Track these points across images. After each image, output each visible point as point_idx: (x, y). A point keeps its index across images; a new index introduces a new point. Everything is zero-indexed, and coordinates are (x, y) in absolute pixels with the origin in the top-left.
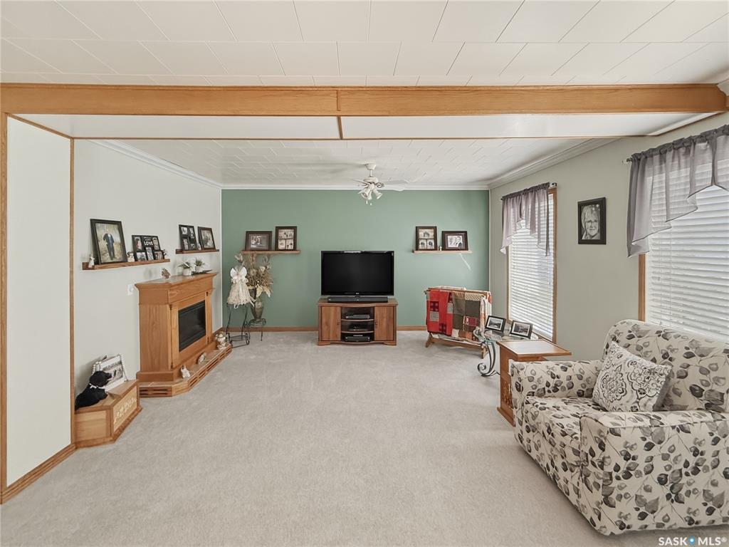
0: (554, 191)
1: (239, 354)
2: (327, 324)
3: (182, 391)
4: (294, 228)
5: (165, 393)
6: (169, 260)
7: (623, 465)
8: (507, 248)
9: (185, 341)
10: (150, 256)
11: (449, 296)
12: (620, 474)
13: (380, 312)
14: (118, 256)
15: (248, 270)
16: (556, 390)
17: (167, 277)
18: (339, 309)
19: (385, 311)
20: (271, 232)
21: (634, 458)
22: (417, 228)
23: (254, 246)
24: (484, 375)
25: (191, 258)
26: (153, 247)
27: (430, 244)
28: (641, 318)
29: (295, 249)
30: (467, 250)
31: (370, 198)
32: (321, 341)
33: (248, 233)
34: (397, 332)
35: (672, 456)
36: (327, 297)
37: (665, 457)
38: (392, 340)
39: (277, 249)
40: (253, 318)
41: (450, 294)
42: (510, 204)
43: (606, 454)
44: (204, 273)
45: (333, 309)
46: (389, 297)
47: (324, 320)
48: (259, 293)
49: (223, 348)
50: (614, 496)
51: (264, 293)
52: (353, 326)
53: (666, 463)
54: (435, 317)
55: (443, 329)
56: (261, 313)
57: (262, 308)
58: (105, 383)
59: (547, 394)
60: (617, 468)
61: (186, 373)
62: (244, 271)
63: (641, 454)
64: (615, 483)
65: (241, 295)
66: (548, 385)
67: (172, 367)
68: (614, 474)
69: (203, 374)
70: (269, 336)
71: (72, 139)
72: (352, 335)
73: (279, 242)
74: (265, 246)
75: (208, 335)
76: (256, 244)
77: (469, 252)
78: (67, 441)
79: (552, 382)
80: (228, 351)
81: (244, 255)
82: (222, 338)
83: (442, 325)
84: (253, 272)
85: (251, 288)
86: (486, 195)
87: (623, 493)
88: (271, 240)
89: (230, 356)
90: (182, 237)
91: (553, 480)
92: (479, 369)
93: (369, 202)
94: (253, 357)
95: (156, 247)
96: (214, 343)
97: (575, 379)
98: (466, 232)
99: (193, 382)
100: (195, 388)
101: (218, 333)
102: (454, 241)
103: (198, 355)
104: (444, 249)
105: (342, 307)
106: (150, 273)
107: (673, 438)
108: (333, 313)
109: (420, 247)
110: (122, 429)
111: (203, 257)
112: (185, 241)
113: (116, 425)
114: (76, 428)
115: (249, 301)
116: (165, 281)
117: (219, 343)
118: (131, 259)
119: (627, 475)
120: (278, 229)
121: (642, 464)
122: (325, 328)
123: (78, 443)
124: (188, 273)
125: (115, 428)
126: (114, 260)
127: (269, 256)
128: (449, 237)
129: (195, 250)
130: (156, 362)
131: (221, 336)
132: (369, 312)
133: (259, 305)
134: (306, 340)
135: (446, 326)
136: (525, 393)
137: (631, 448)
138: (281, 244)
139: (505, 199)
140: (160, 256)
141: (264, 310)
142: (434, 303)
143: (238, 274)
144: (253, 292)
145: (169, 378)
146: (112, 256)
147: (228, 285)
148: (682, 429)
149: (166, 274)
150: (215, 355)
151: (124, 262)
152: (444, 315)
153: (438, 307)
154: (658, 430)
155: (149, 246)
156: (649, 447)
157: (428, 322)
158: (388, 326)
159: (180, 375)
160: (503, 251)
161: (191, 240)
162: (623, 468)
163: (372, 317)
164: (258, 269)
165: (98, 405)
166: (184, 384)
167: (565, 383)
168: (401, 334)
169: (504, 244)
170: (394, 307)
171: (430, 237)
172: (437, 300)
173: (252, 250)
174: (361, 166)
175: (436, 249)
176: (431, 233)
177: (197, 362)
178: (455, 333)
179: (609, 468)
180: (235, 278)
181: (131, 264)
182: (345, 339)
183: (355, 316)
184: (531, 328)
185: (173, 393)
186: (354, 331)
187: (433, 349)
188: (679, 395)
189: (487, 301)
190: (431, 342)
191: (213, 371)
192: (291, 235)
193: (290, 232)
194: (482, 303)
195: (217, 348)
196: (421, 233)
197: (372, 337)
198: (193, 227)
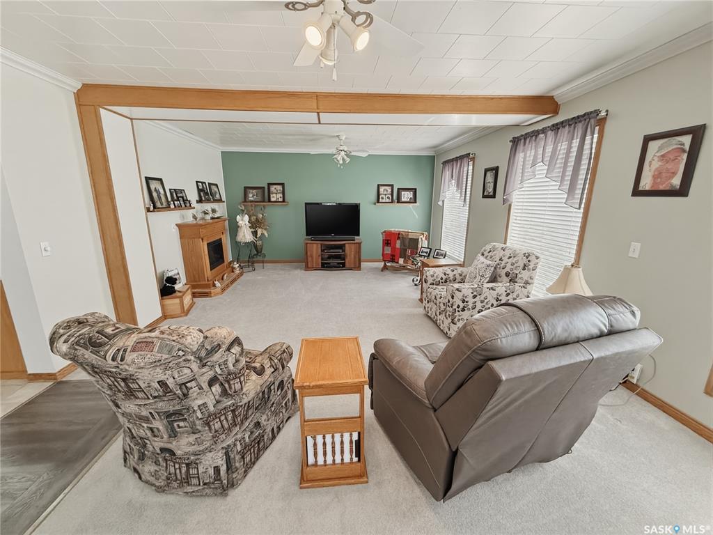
0: (473, 159)
1: (248, 276)
2: (312, 256)
3: (218, 294)
4: (282, 184)
5: (206, 295)
6: (194, 208)
7: (462, 305)
8: (443, 201)
9: (213, 265)
10: (183, 206)
11: (398, 236)
12: (460, 309)
13: (350, 249)
14: (165, 204)
15: (250, 217)
16: (446, 281)
17: (196, 219)
18: (319, 246)
19: (353, 246)
20: (264, 187)
21: (467, 302)
22: (379, 186)
23: (252, 199)
24: (416, 285)
25: (208, 207)
26: (183, 197)
27: (388, 198)
28: (505, 243)
29: (284, 201)
30: (416, 202)
31: (341, 162)
32: (307, 268)
33: (246, 189)
34: (362, 263)
35: (486, 301)
36: (310, 237)
37: (482, 302)
38: (358, 267)
39: (269, 201)
40: (256, 252)
41: (399, 234)
42: (447, 168)
43: (454, 300)
44: (218, 218)
45: (315, 245)
46: (356, 237)
47: (309, 254)
48: (259, 234)
49: (237, 271)
50: (456, 319)
51: (263, 234)
52: (330, 257)
53: (483, 304)
54: (388, 250)
55: (393, 258)
56: (262, 249)
57: (262, 246)
58: (175, 283)
59: (441, 284)
60: (458, 307)
61: (218, 284)
62: (246, 218)
63: (471, 300)
64: (457, 313)
65: (246, 235)
66: (442, 279)
67: (208, 280)
68: (457, 309)
69: (228, 286)
70: (268, 266)
71: (131, 119)
72: (329, 263)
73: (271, 196)
74: (260, 198)
75: (226, 263)
76: (253, 196)
77: (417, 204)
78: (160, 314)
79: (444, 277)
80: (241, 274)
81: (244, 206)
82: (236, 266)
83: (393, 256)
84: (253, 218)
85: (253, 230)
86: (432, 159)
87: (460, 318)
88: (264, 194)
89: (242, 278)
90: (199, 191)
91: (435, 323)
92: (413, 281)
93: (341, 165)
94: (259, 278)
95: (185, 197)
96: (230, 269)
97: (457, 276)
98: (416, 189)
99: (223, 290)
100: (226, 292)
101: (233, 261)
102: (406, 196)
103: (222, 275)
104: (398, 202)
105: (321, 245)
106: (183, 217)
107: (486, 292)
108: (316, 248)
109: (381, 200)
110: (189, 310)
111: (215, 205)
112: (202, 194)
113: (186, 308)
114: (163, 307)
115: (252, 239)
116: (195, 222)
117: (235, 268)
118: (172, 206)
119: (463, 310)
120: (269, 185)
121: (470, 305)
122: (310, 259)
123: (165, 316)
124: (208, 217)
125: (186, 309)
126: (163, 206)
127: (264, 206)
128: (403, 193)
129: (208, 201)
130: (197, 276)
131: (235, 263)
132: (342, 247)
133: (259, 243)
134: (296, 268)
135: (394, 256)
136: (429, 283)
137: (466, 297)
138: (273, 197)
139: (445, 163)
140: (188, 205)
141: (264, 248)
142: (388, 240)
143: (242, 220)
144: (255, 233)
145: (207, 286)
146: (162, 204)
147: (234, 228)
148: (492, 289)
149: (195, 217)
150: (233, 276)
151: (168, 207)
152: (394, 249)
153: (390, 244)
154: (480, 289)
155: (180, 197)
156: (475, 297)
157: (383, 255)
158: (355, 257)
159: (214, 285)
160: (440, 203)
161: (206, 193)
162: (461, 307)
163: (344, 251)
164: (257, 216)
165: (174, 295)
166: (219, 290)
167: (452, 278)
168: (363, 264)
169: (441, 198)
170: (359, 244)
171: (388, 193)
172: (390, 239)
173: (251, 202)
174: (334, 137)
175: (392, 202)
176: (389, 189)
177: (222, 279)
178: (401, 261)
179: (455, 307)
180: (241, 223)
181: (173, 210)
182: (325, 266)
183: (332, 251)
184: (446, 254)
185: (212, 295)
186: (331, 261)
187: (387, 272)
188: (500, 277)
189: (424, 239)
190: (385, 268)
191: (234, 285)
192: (280, 190)
193: (279, 188)
194: (420, 240)
195: (233, 272)
196: (382, 189)
197: (344, 265)
198: (205, 183)
